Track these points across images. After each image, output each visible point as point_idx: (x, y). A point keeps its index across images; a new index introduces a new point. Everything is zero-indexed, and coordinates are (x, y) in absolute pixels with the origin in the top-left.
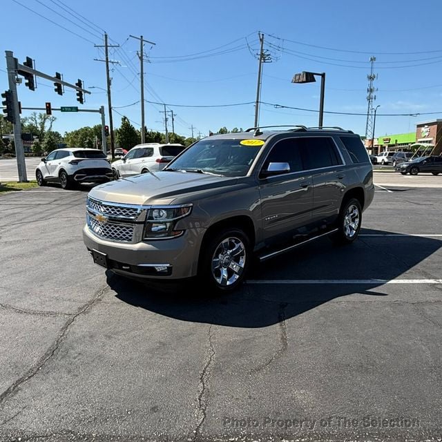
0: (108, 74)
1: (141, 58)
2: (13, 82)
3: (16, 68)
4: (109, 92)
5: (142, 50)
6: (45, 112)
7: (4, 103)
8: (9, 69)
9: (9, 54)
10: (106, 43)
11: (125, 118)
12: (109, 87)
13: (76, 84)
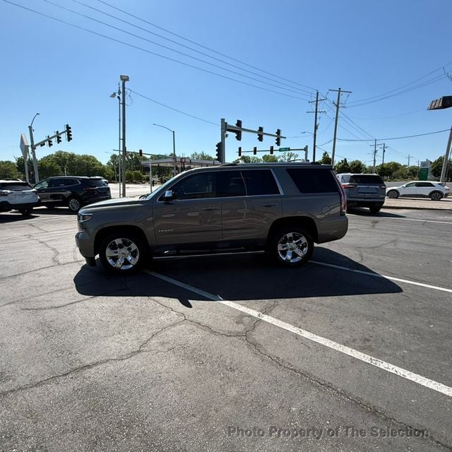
0: (316, 121)
1: (337, 106)
2: (224, 136)
3: (226, 128)
4: (315, 135)
5: (339, 99)
6: (269, 152)
7: (217, 150)
8: (222, 129)
9: (223, 120)
10: (317, 99)
11: (326, 153)
13: (276, 133)
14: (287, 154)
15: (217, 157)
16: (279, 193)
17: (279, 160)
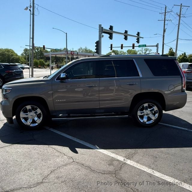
0: (164, 27)
1: (180, 16)
2: (100, 37)
3: (102, 31)
4: (164, 36)
5: (180, 11)
6: (132, 48)
7: (96, 46)
8: (99, 32)
9: (100, 25)
10: (165, 11)
11: (171, 48)
12: (164, 33)
13: (137, 34)
14: (144, 49)
15: (96, 51)
16: (139, 76)
17: (138, 53)
